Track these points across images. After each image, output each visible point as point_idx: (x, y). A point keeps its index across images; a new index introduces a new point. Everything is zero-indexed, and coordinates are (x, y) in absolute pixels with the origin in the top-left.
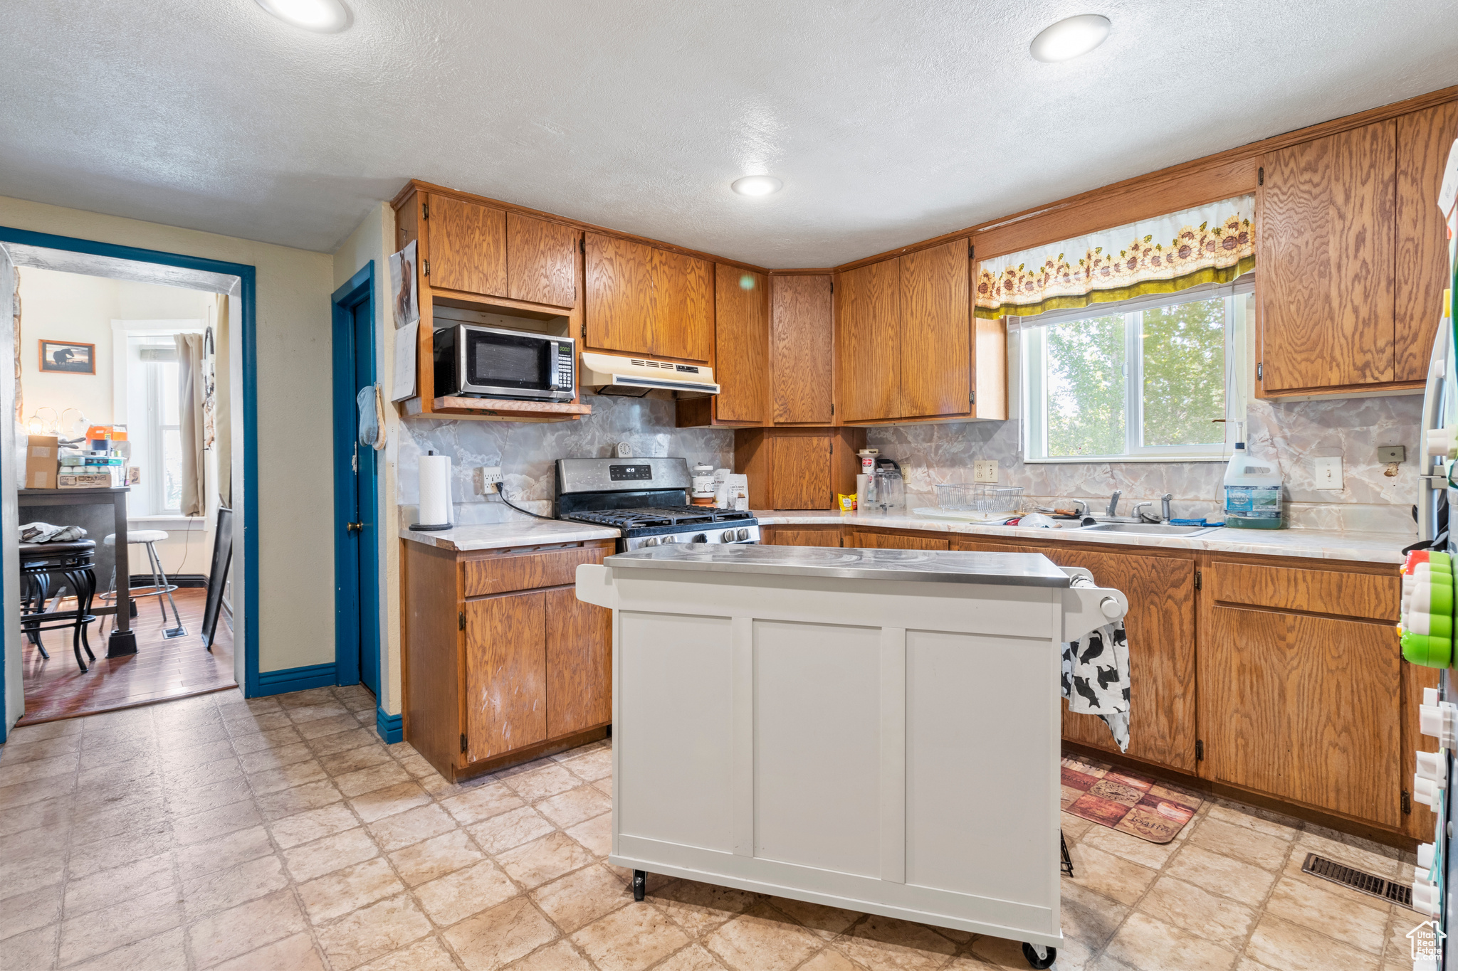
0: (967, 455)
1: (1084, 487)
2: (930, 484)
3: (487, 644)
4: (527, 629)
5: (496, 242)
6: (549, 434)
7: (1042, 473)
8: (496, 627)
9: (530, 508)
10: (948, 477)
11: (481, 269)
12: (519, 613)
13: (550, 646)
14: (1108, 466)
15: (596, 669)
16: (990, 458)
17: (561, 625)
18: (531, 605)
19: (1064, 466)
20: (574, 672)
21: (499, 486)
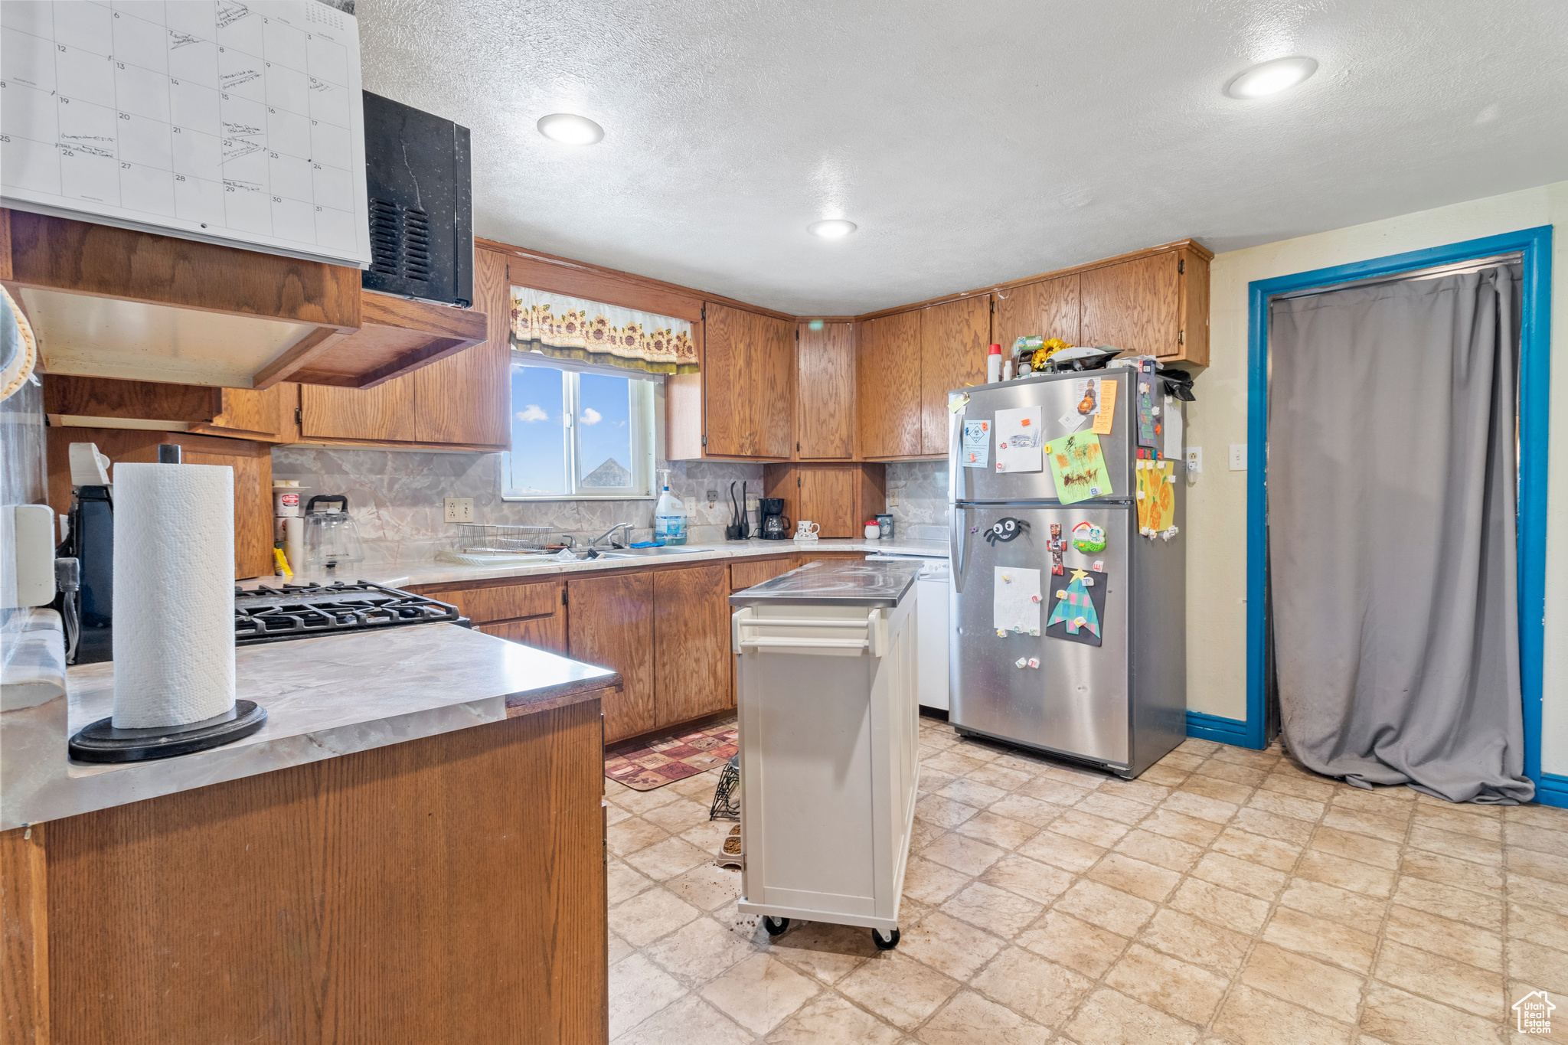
0: (434, 491)
1: (556, 523)
2: (382, 528)
7: (519, 511)
10: (409, 519)
14: (575, 503)
16: (464, 495)
19: (540, 504)
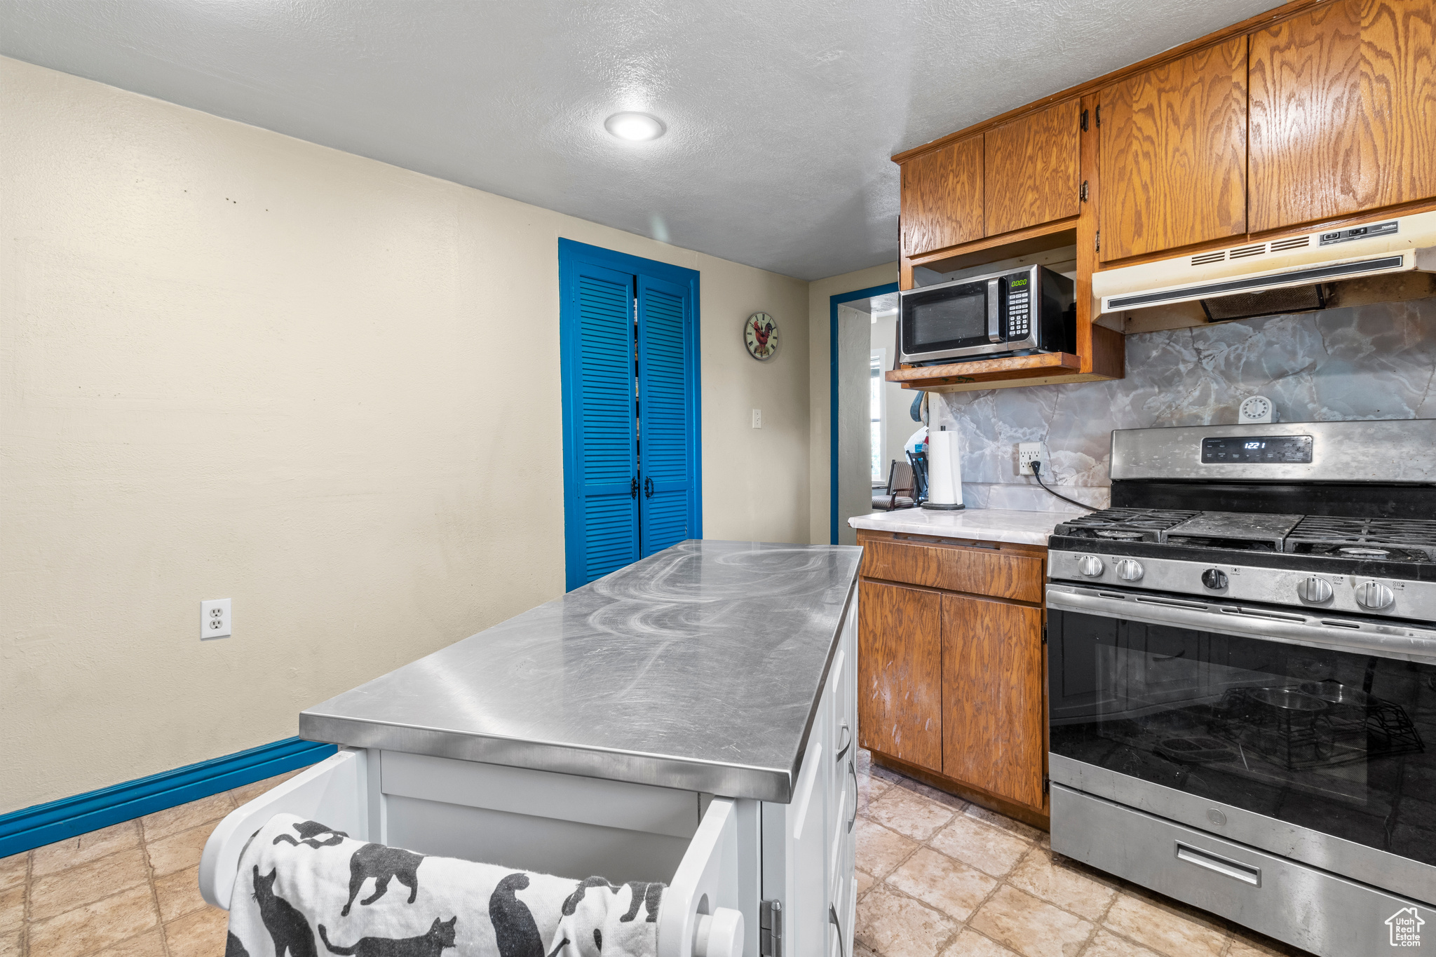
3: (878, 631)
4: (918, 631)
5: (972, 178)
6: (1120, 395)
8: (886, 616)
9: (1080, 496)
11: (954, 218)
12: (910, 610)
13: (947, 662)
15: (1011, 722)
17: (960, 643)
18: (924, 606)
20: (978, 710)
21: (1035, 466)
